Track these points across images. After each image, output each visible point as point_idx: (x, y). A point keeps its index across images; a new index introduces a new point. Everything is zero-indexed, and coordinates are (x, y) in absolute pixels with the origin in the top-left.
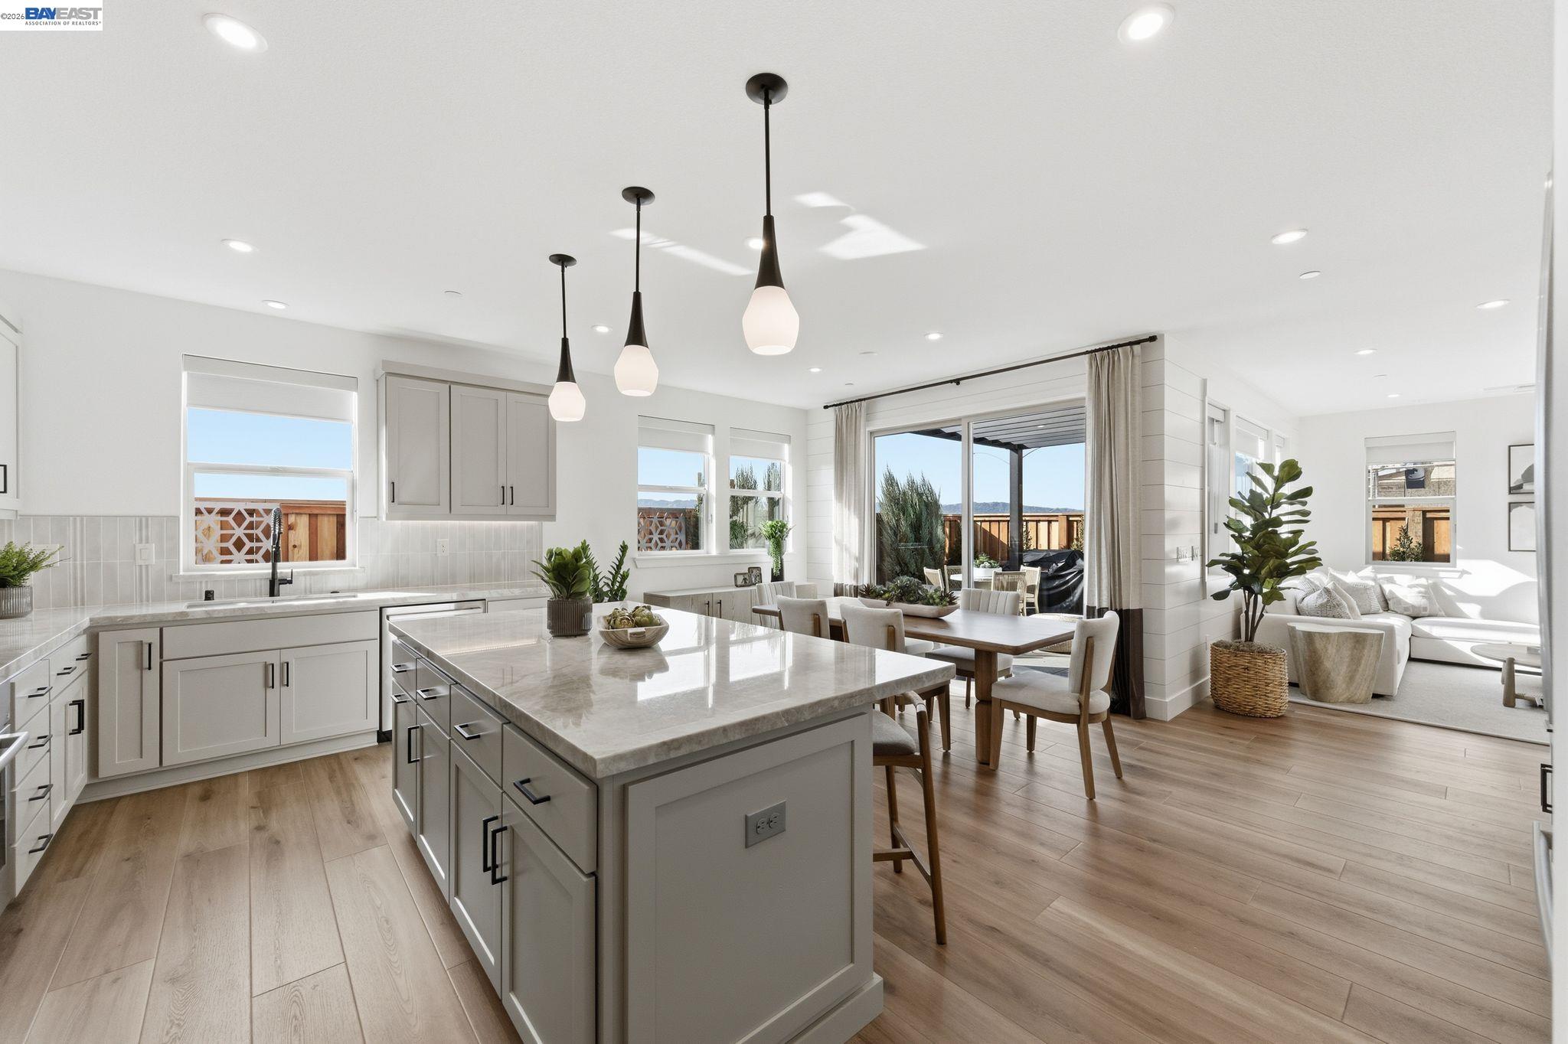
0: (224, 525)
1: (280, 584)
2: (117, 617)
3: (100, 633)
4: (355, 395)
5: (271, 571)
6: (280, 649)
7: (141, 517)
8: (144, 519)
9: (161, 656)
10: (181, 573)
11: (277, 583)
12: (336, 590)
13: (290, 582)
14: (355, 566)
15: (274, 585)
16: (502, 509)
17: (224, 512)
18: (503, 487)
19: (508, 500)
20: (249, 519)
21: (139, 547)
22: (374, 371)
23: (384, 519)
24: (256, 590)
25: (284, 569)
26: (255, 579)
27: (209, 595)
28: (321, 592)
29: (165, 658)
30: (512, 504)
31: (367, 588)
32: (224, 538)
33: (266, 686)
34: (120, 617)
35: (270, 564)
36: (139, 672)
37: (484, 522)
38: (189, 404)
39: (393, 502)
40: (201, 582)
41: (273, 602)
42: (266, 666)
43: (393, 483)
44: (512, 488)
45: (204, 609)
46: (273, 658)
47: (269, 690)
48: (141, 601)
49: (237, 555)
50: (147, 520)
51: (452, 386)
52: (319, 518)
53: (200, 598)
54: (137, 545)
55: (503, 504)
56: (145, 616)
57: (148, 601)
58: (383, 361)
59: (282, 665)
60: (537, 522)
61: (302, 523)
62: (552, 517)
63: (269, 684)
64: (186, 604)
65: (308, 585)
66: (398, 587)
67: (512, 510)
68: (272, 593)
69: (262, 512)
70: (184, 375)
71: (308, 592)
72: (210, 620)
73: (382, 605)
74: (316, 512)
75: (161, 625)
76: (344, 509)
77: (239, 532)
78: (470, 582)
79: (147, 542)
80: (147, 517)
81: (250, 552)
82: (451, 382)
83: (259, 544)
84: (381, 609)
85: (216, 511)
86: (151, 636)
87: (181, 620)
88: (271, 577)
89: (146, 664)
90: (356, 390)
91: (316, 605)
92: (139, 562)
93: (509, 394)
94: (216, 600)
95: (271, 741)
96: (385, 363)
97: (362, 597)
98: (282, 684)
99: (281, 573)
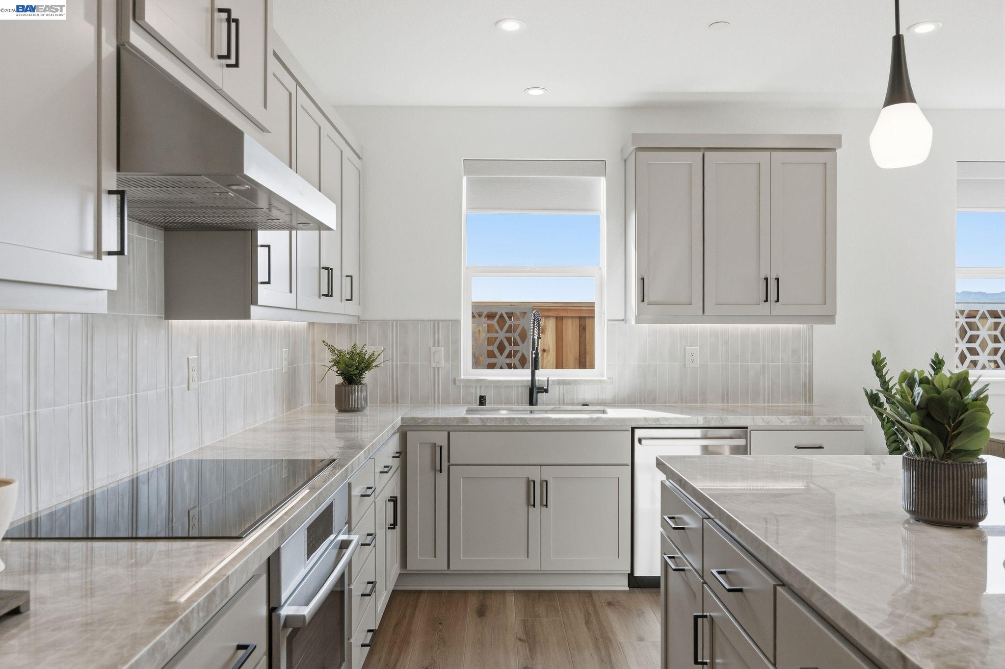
0: (490, 329)
1: (538, 392)
2: (419, 419)
3: (408, 432)
4: (603, 181)
5: (530, 378)
6: (540, 465)
7: (434, 321)
8: (436, 323)
9: (449, 461)
10: (462, 377)
11: (535, 391)
12: (586, 402)
13: (546, 391)
14: (603, 376)
15: (534, 392)
16: (765, 308)
17: (490, 316)
18: (766, 279)
19: (772, 295)
20: (509, 322)
21: (433, 349)
22: (622, 150)
23: (633, 322)
24: (518, 398)
25: (542, 375)
26: (518, 386)
27: (482, 401)
28: (572, 404)
29: (451, 463)
30: (778, 301)
31: (617, 403)
32: (490, 341)
33: (528, 504)
34: (421, 419)
35: (529, 371)
36: (434, 473)
37: (740, 325)
38: (469, 208)
39: (643, 301)
40: (476, 387)
41: (531, 412)
42: (528, 481)
43: (643, 279)
44: (777, 279)
45: (480, 416)
46: (534, 474)
47: (531, 508)
48: (434, 403)
49: (502, 359)
50: (439, 323)
51: (706, 154)
52: (565, 321)
53: (476, 403)
54: (431, 348)
55: (766, 301)
56: (437, 419)
57: (439, 403)
58: (633, 134)
59: (542, 482)
60: (805, 325)
61: (550, 326)
62: (830, 318)
63: (531, 503)
64: (465, 408)
65: (561, 397)
66: (645, 403)
67: (778, 309)
68: (532, 402)
69: (518, 314)
70: (465, 179)
71: (561, 404)
72: (485, 427)
73: (634, 425)
74: (562, 314)
75: (449, 429)
76: (593, 311)
77: (502, 335)
78: (723, 402)
79: (438, 346)
80: (439, 321)
81: (509, 356)
82: (705, 148)
83: (516, 348)
84: (633, 429)
85: (484, 314)
86: (440, 438)
87: (463, 426)
88: (530, 384)
89: (438, 467)
90: (605, 175)
91: (571, 420)
92: (434, 365)
93: (774, 154)
94: (487, 406)
95: (532, 565)
96: (635, 137)
97: (613, 413)
98: (541, 504)
99: (539, 380)
